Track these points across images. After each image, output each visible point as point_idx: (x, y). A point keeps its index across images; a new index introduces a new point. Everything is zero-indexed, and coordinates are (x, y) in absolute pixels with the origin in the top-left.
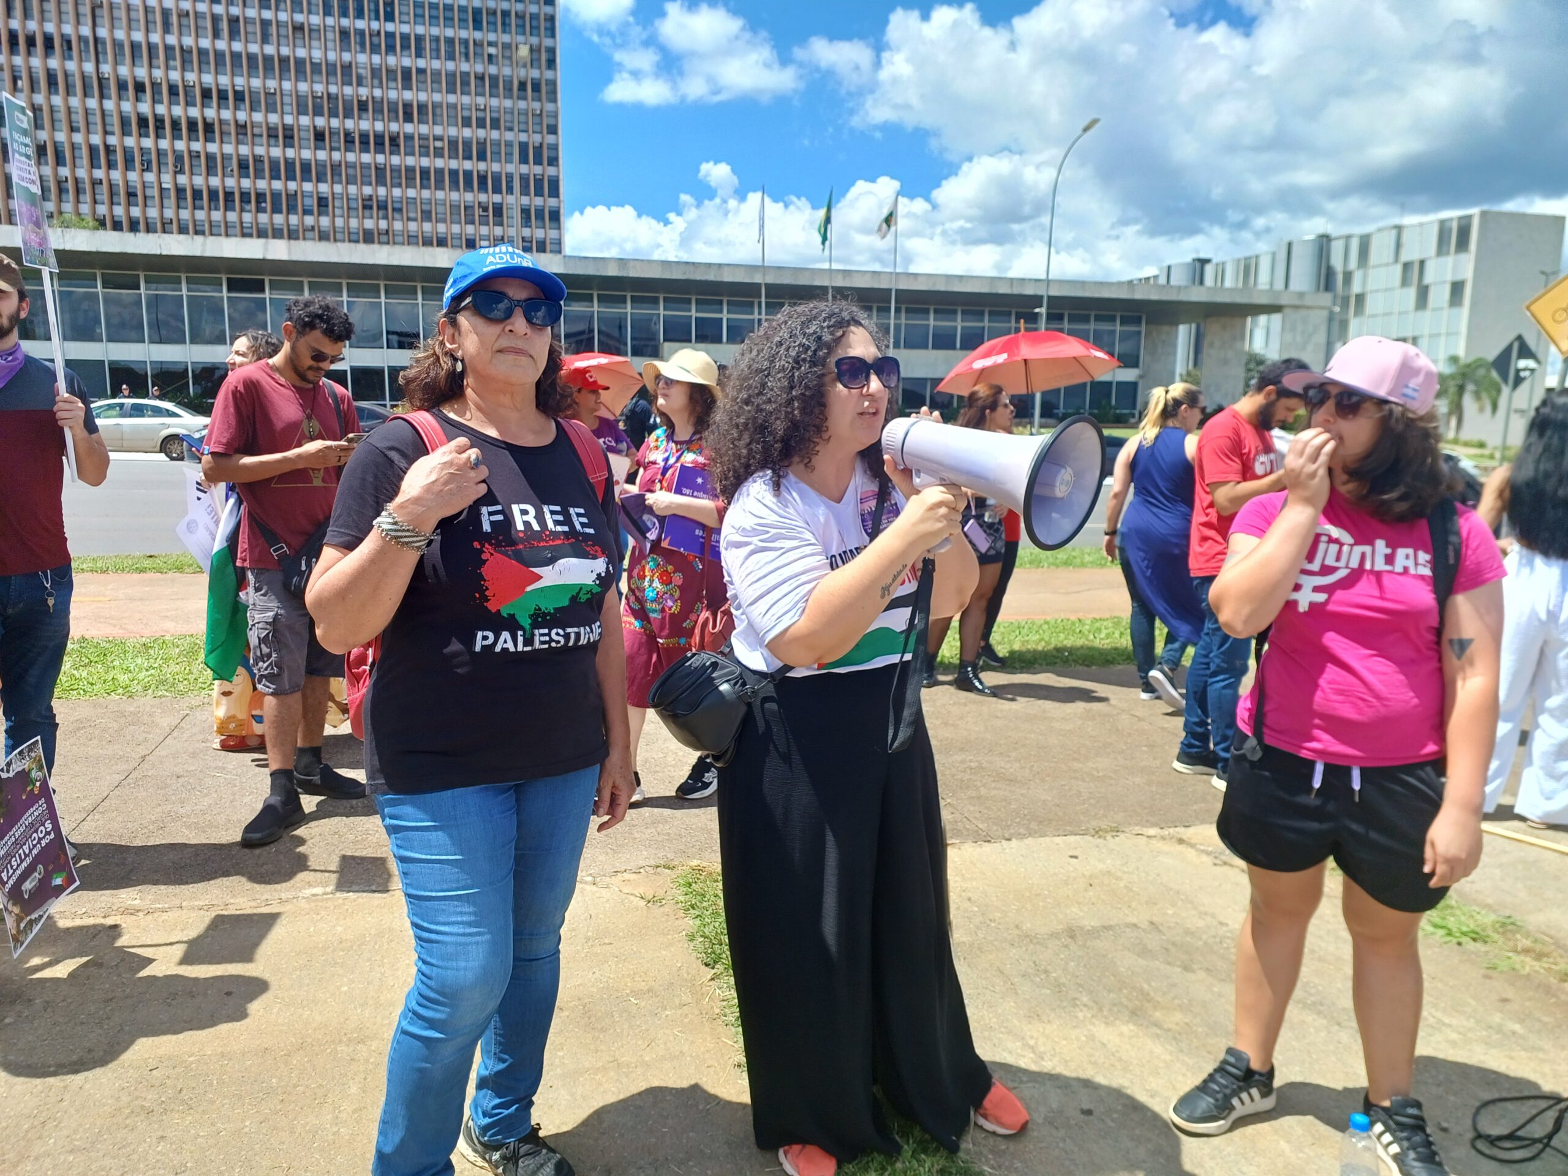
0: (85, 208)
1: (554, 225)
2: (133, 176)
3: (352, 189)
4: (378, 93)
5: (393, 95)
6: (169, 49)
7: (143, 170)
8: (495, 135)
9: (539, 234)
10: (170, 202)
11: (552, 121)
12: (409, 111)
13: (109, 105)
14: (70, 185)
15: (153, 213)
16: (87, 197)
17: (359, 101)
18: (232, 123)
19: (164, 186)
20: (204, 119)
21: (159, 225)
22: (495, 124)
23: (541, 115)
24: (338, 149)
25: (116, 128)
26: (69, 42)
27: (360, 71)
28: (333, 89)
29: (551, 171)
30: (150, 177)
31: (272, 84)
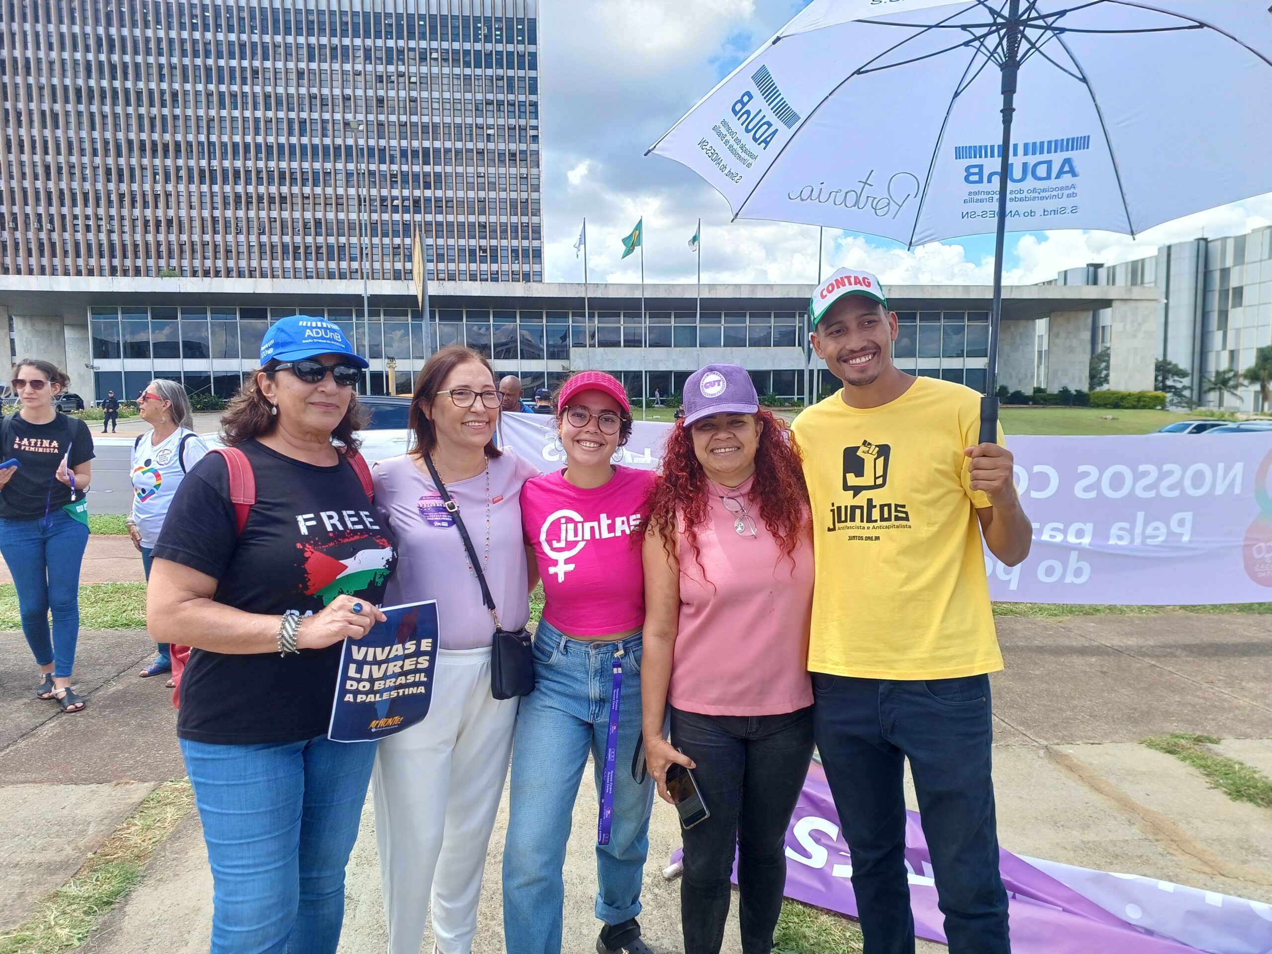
0: (185, 263)
1: (537, 260)
2: (230, 238)
3: (386, 241)
4: (405, 168)
5: (416, 169)
6: (258, 146)
7: (237, 234)
8: (492, 194)
9: (526, 268)
10: (255, 255)
11: (535, 182)
12: (428, 180)
13: (216, 188)
14: (187, 248)
15: (243, 263)
16: (199, 255)
17: (391, 175)
18: (300, 196)
19: (251, 244)
20: (280, 194)
21: (247, 273)
22: (492, 186)
23: (526, 178)
24: (376, 211)
25: (220, 205)
26: (191, 146)
27: (392, 152)
28: (373, 167)
29: (535, 219)
30: (241, 238)
31: (329, 166)
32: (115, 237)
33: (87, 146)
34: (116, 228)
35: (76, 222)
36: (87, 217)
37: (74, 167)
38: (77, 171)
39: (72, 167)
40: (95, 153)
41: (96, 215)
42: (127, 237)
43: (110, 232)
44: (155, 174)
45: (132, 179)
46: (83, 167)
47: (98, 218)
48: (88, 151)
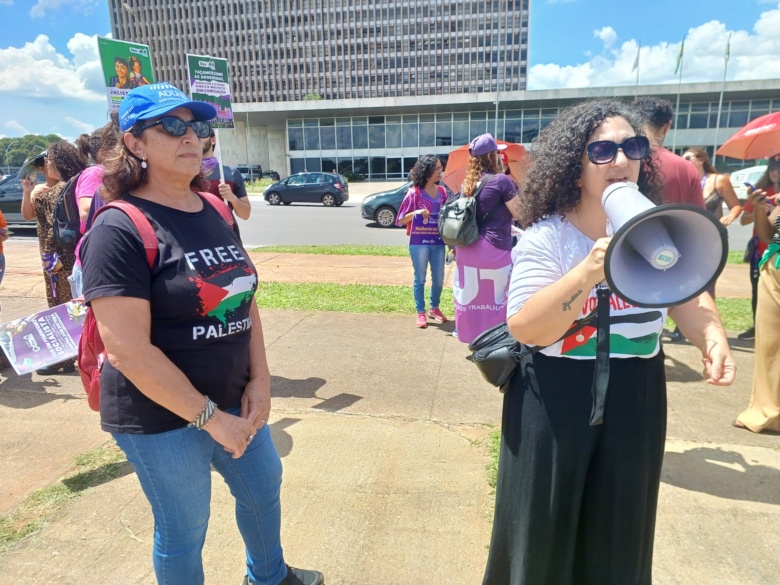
0: (316, 91)
1: (523, 75)
2: (335, 74)
3: (426, 69)
4: (439, 19)
5: (446, 18)
6: (351, 12)
7: (339, 71)
8: (495, 32)
9: (515, 80)
10: (349, 84)
11: (525, 20)
12: (454, 25)
13: (327, 42)
14: (311, 81)
15: (342, 89)
16: (317, 86)
17: (431, 24)
18: (375, 43)
19: (347, 77)
20: (364, 43)
21: (344, 95)
22: (496, 26)
23: (519, 18)
24: (420, 50)
25: (329, 53)
26: (313, 17)
28: (419, 20)
29: (523, 46)
30: (341, 73)
31: (392, 22)
32: (272, 77)
33: (257, 23)
34: (273, 72)
35: (252, 70)
36: (258, 67)
37: (251, 36)
38: (252, 38)
39: (250, 36)
40: (261, 27)
41: (262, 65)
42: (278, 77)
43: (270, 74)
44: (293, 37)
45: (281, 41)
46: (255, 36)
47: (264, 67)
48: (258, 26)
